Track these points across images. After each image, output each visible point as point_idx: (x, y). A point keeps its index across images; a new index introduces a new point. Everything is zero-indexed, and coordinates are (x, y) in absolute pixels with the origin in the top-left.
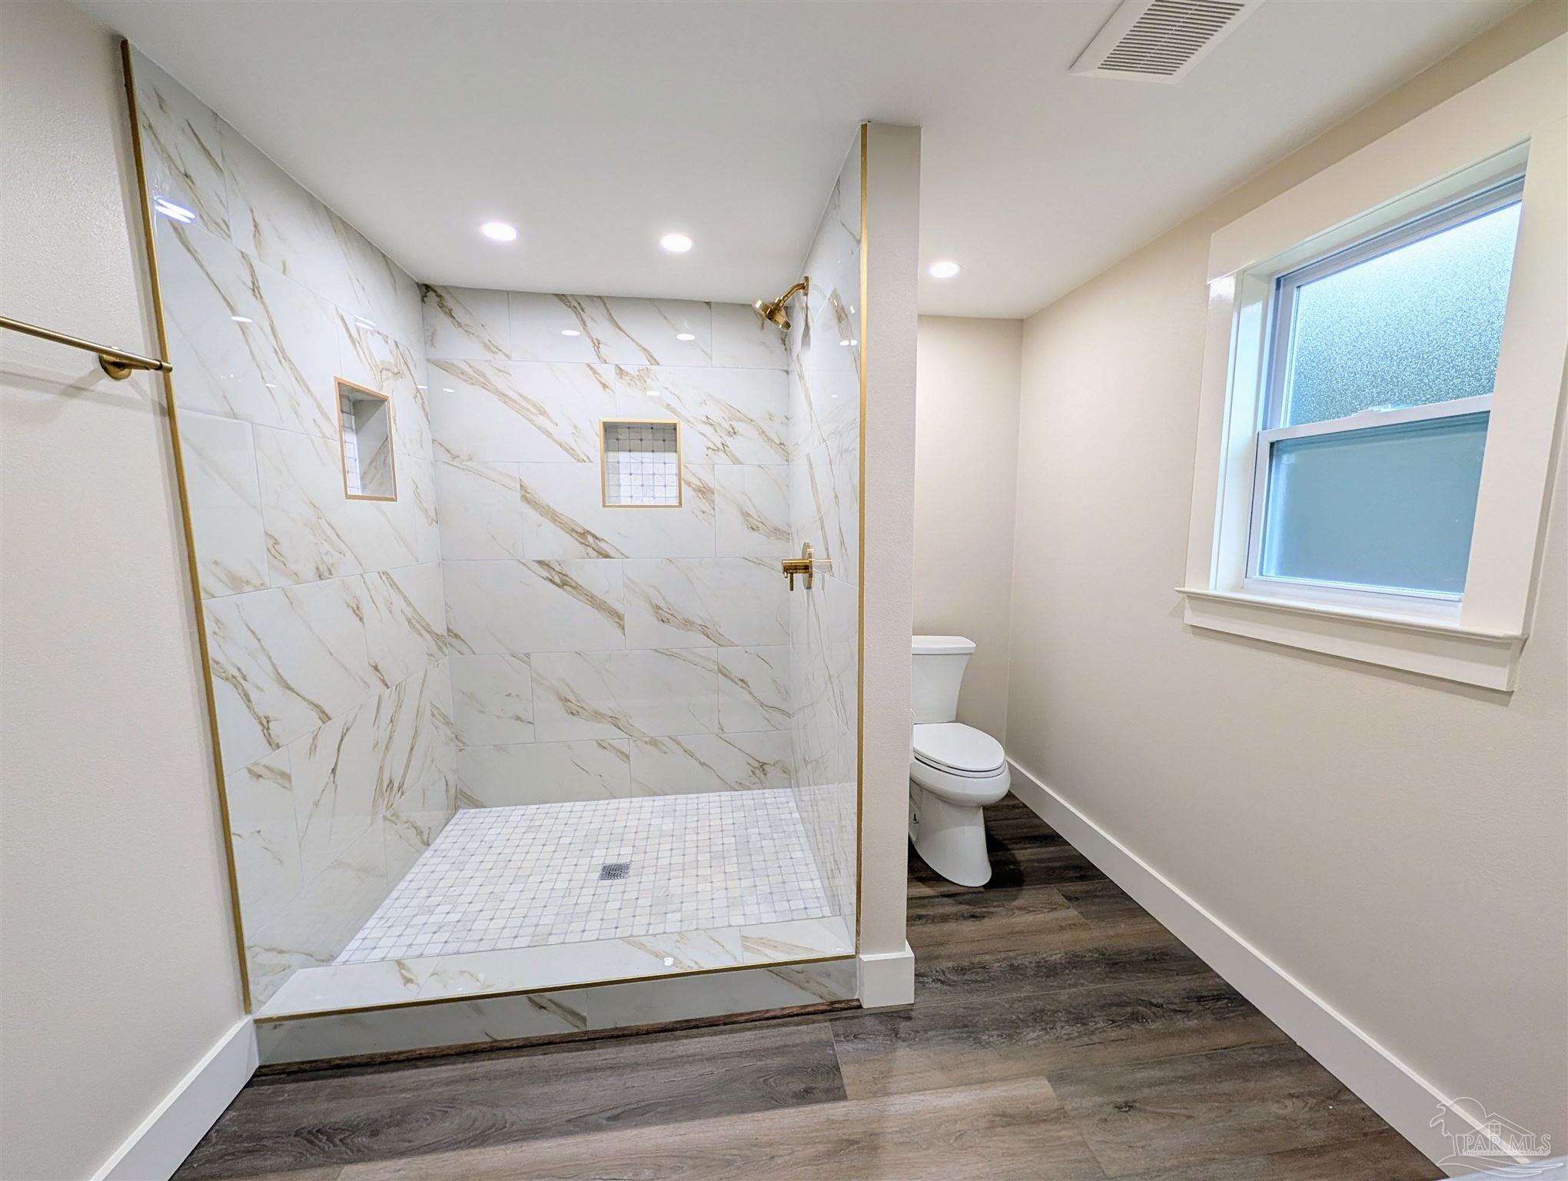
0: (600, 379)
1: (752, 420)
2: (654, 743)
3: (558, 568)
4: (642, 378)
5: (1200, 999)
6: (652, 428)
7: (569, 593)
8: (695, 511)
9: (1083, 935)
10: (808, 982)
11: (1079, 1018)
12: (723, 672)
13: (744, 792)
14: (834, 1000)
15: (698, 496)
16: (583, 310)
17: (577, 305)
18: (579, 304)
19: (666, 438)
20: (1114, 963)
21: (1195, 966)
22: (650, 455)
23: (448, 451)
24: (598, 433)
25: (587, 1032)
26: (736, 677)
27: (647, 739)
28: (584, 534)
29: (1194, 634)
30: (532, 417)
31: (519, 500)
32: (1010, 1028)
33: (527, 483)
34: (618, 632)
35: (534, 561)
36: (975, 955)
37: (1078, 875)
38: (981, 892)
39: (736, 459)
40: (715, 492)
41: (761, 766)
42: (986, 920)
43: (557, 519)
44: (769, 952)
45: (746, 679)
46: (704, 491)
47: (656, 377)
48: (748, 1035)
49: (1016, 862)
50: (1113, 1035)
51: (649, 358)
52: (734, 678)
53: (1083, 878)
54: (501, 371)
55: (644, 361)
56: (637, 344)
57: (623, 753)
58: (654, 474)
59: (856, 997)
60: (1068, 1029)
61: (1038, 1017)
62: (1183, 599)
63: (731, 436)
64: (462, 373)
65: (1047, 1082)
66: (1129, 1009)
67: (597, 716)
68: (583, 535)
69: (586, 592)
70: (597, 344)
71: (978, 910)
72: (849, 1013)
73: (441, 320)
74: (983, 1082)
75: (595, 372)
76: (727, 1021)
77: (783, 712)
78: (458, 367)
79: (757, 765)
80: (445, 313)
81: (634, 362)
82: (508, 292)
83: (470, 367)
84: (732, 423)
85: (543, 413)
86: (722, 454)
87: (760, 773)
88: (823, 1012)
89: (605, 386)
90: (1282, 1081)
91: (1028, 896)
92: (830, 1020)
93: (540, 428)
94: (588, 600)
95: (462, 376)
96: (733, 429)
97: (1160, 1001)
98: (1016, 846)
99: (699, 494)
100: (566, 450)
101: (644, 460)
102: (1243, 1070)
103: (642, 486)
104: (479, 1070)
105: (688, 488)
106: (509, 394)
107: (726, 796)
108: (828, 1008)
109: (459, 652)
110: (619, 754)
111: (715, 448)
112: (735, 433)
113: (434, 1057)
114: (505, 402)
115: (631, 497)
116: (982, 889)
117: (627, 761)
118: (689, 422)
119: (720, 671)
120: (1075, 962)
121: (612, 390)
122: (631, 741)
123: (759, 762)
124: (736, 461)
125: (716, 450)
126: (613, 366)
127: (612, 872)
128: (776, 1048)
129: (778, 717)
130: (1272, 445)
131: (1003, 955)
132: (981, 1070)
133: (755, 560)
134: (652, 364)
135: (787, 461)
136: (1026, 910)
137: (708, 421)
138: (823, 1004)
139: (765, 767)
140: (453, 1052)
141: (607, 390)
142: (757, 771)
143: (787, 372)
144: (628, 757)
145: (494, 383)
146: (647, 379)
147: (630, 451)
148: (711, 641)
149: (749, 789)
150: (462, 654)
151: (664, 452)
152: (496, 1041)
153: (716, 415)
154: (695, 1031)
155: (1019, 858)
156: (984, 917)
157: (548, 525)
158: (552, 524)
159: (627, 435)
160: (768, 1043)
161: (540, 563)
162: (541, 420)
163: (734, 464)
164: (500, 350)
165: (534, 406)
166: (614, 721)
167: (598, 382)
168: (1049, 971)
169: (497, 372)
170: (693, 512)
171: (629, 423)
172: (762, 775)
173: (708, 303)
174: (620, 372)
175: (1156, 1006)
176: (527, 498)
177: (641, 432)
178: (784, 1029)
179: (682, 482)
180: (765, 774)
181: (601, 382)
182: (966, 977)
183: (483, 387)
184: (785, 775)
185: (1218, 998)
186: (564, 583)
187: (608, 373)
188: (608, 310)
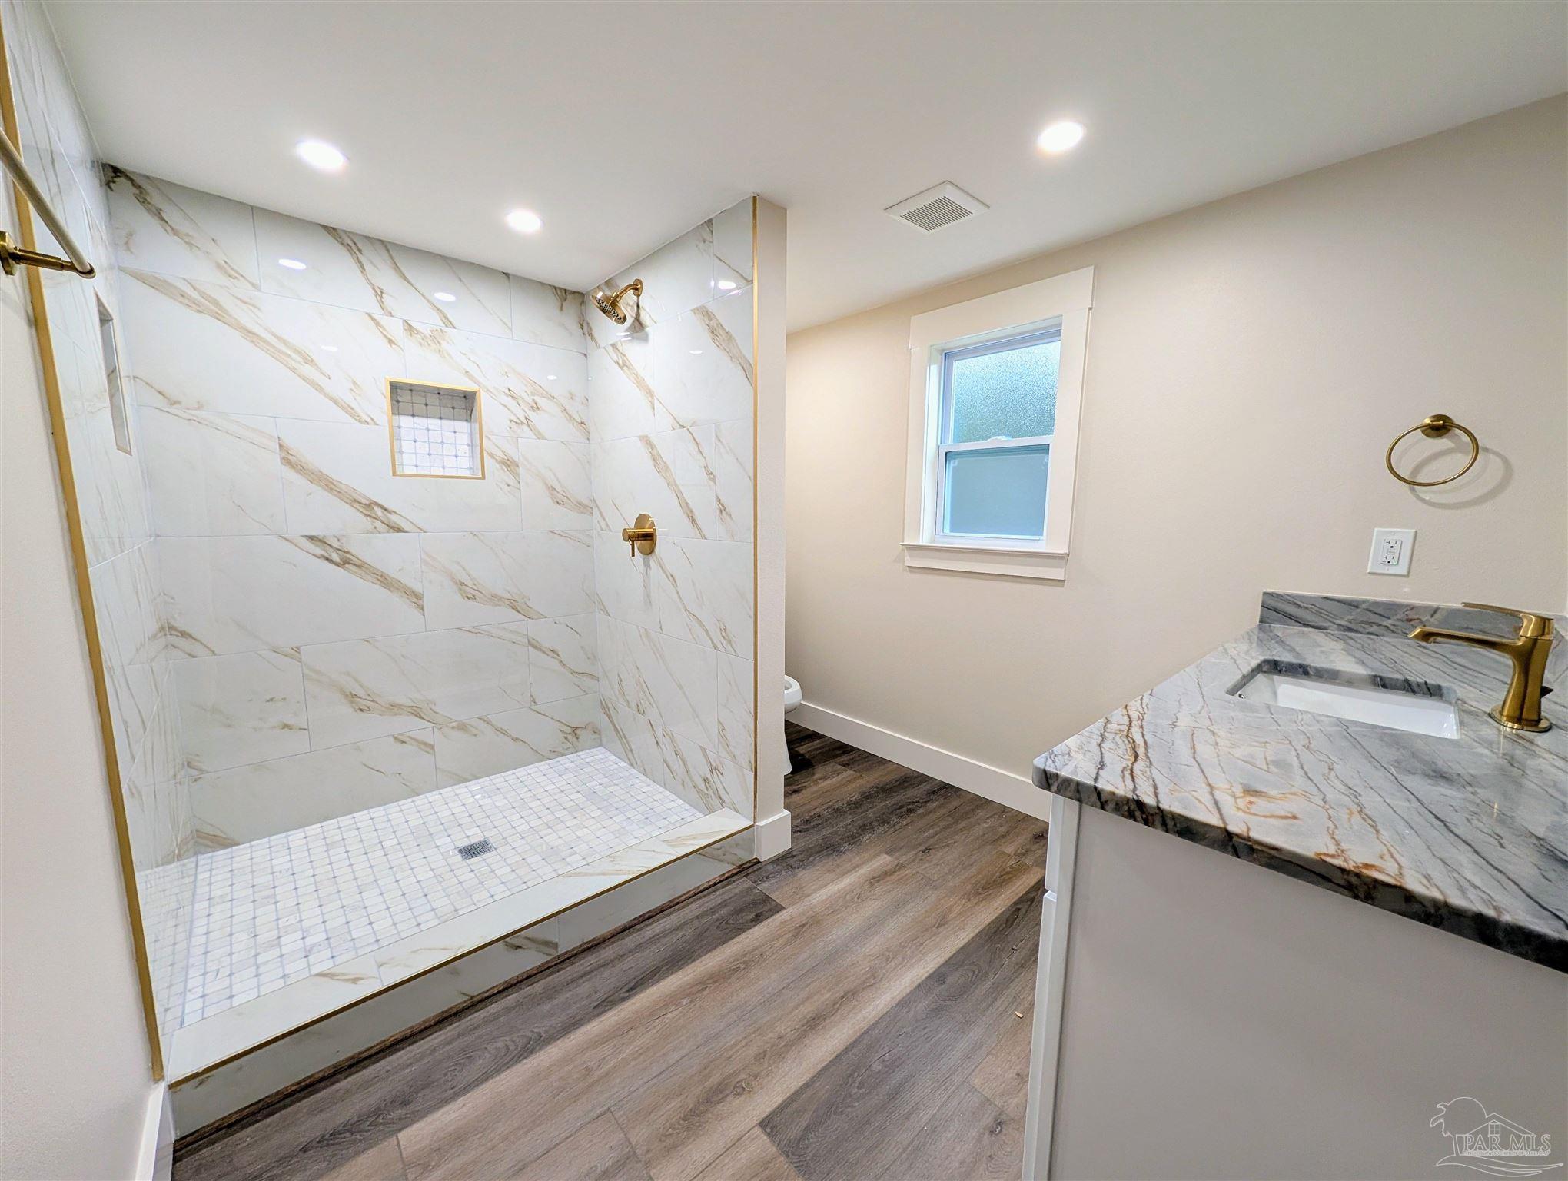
0: (384, 332)
1: (554, 398)
2: (462, 727)
3: (336, 544)
4: (435, 339)
5: (934, 793)
6: (439, 393)
7: (353, 573)
8: (499, 484)
9: (861, 781)
10: (724, 855)
11: (883, 821)
12: (533, 644)
13: (559, 759)
14: (741, 863)
15: (502, 469)
16: (360, 251)
17: (351, 244)
18: (355, 244)
19: (455, 406)
20: (886, 790)
21: (923, 779)
22: (438, 422)
23: (160, 393)
24: (384, 392)
25: (558, 957)
26: (546, 648)
27: (454, 724)
28: (370, 505)
29: (911, 572)
30: (296, 365)
31: (279, 463)
32: (853, 839)
33: (288, 441)
34: (417, 613)
35: (303, 536)
36: (810, 811)
37: (841, 752)
38: (791, 777)
39: (540, 434)
40: (520, 465)
41: (574, 731)
42: (804, 792)
43: (333, 487)
44: (692, 842)
45: (556, 648)
46: (509, 465)
47: (451, 340)
48: (693, 906)
49: (802, 755)
50: (904, 823)
51: (444, 319)
52: (545, 650)
53: (844, 753)
54: (245, 303)
55: (438, 323)
56: (428, 301)
57: (426, 744)
58: (442, 443)
59: (754, 857)
60: (881, 829)
61: (864, 828)
62: (903, 550)
63: (534, 411)
64: (182, 296)
65: (886, 856)
66: (905, 808)
67: (394, 708)
68: (369, 507)
69: (374, 572)
70: (380, 294)
71: (796, 787)
72: (755, 868)
73: (141, 219)
74: (854, 868)
75: (377, 324)
76: (672, 904)
77: (591, 676)
78: (175, 287)
79: (569, 730)
80: (149, 211)
81: (426, 321)
82: (252, 207)
83: (194, 289)
84: (535, 398)
85: (311, 362)
86: (525, 428)
87: (574, 736)
88: (736, 874)
89: (391, 342)
90: (981, 813)
91: (820, 771)
92: (744, 876)
93: (305, 379)
94: (378, 580)
95: (181, 299)
96: (536, 404)
97: (917, 800)
98: (795, 746)
99: (503, 466)
100: (342, 407)
101: (430, 427)
102: (966, 815)
103: (429, 454)
104: (473, 1022)
105: (492, 460)
106: (259, 333)
107: (543, 766)
108: (738, 870)
109: (189, 655)
110: (422, 746)
111: (518, 421)
112: (538, 408)
113: (412, 1035)
114: (252, 341)
115: (416, 466)
116: (790, 775)
117: (431, 751)
118: (490, 391)
119: (530, 644)
120: (867, 796)
121: (399, 346)
122: (436, 730)
123: (571, 727)
124: (539, 436)
125: (519, 423)
126: (401, 321)
127: (470, 852)
128: (720, 904)
129: (588, 682)
130: (946, 453)
131: (826, 805)
132: (850, 864)
133: (561, 533)
134: (447, 326)
135: (588, 439)
136: (824, 778)
137: (510, 393)
138: (734, 869)
139: (578, 732)
140: (432, 1023)
141: (393, 346)
142: (569, 737)
143: (585, 355)
144: (432, 747)
145: (236, 317)
146: (442, 342)
147: (413, 415)
148: (520, 615)
149: (563, 755)
150: (194, 657)
151: (454, 420)
152: (472, 997)
153: (519, 389)
154: (650, 921)
155: (802, 752)
156: (802, 790)
157: (320, 494)
158: (327, 493)
159: (410, 398)
160: (711, 904)
161: (311, 538)
162: (307, 370)
163: (539, 439)
164: (242, 276)
165: (297, 351)
166: (415, 712)
167: (381, 335)
168: (855, 805)
169: (238, 303)
170: (497, 484)
171: (411, 385)
172: (574, 739)
173: (506, 274)
174: (410, 328)
175: (916, 802)
176: (289, 460)
177: (425, 397)
178: (718, 893)
179: (485, 455)
180: (577, 738)
181: (386, 337)
182: (812, 824)
183: (217, 319)
184: (597, 736)
185: (941, 789)
186: (346, 561)
187: (395, 328)
188: (392, 258)
